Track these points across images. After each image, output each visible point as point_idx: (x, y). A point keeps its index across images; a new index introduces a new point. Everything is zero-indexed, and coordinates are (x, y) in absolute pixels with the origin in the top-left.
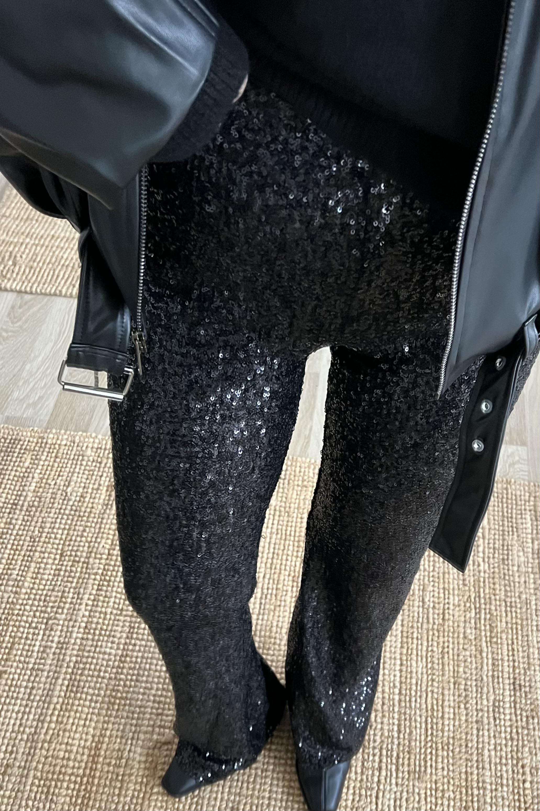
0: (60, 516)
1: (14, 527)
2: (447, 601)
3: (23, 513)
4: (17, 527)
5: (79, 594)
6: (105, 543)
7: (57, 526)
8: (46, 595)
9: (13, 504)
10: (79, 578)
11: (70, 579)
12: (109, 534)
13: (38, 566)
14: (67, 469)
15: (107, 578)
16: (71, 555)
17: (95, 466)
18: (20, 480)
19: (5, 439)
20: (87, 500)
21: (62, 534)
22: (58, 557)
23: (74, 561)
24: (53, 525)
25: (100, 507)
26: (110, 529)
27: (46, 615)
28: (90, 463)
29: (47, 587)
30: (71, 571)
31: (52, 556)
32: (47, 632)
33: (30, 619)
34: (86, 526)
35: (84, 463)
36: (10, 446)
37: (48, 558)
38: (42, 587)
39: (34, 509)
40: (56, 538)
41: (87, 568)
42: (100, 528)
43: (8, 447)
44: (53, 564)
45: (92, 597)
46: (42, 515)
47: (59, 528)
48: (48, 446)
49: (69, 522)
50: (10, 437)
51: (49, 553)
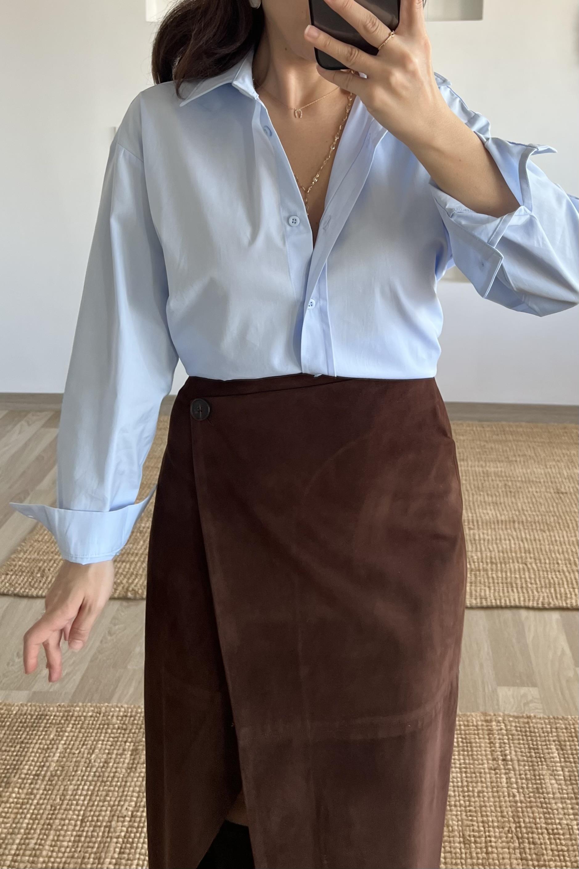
0: (83, 783)
1: (35, 797)
2: (487, 834)
3: (45, 783)
4: (38, 797)
5: (100, 858)
6: (129, 806)
7: (79, 792)
8: (65, 862)
9: (36, 774)
10: (100, 842)
11: (91, 844)
12: (132, 796)
13: (58, 833)
16: (92, 821)
18: (44, 752)
19: (32, 716)
20: (110, 765)
21: (84, 801)
22: (79, 823)
23: (95, 826)
24: (75, 792)
25: (124, 771)
26: (133, 792)
29: (66, 855)
30: (92, 836)
31: (73, 822)
34: (109, 791)
35: (109, 731)
36: (36, 721)
37: (69, 824)
38: (61, 854)
39: (56, 778)
40: (77, 804)
41: (109, 832)
42: (123, 791)
43: (34, 722)
44: (73, 830)
45: (114, 861)
46: (65, 783)
47: (80, 795)
48: (73, 718)
49: (92, 788)
50: (37, 713)
51: (70, 820)
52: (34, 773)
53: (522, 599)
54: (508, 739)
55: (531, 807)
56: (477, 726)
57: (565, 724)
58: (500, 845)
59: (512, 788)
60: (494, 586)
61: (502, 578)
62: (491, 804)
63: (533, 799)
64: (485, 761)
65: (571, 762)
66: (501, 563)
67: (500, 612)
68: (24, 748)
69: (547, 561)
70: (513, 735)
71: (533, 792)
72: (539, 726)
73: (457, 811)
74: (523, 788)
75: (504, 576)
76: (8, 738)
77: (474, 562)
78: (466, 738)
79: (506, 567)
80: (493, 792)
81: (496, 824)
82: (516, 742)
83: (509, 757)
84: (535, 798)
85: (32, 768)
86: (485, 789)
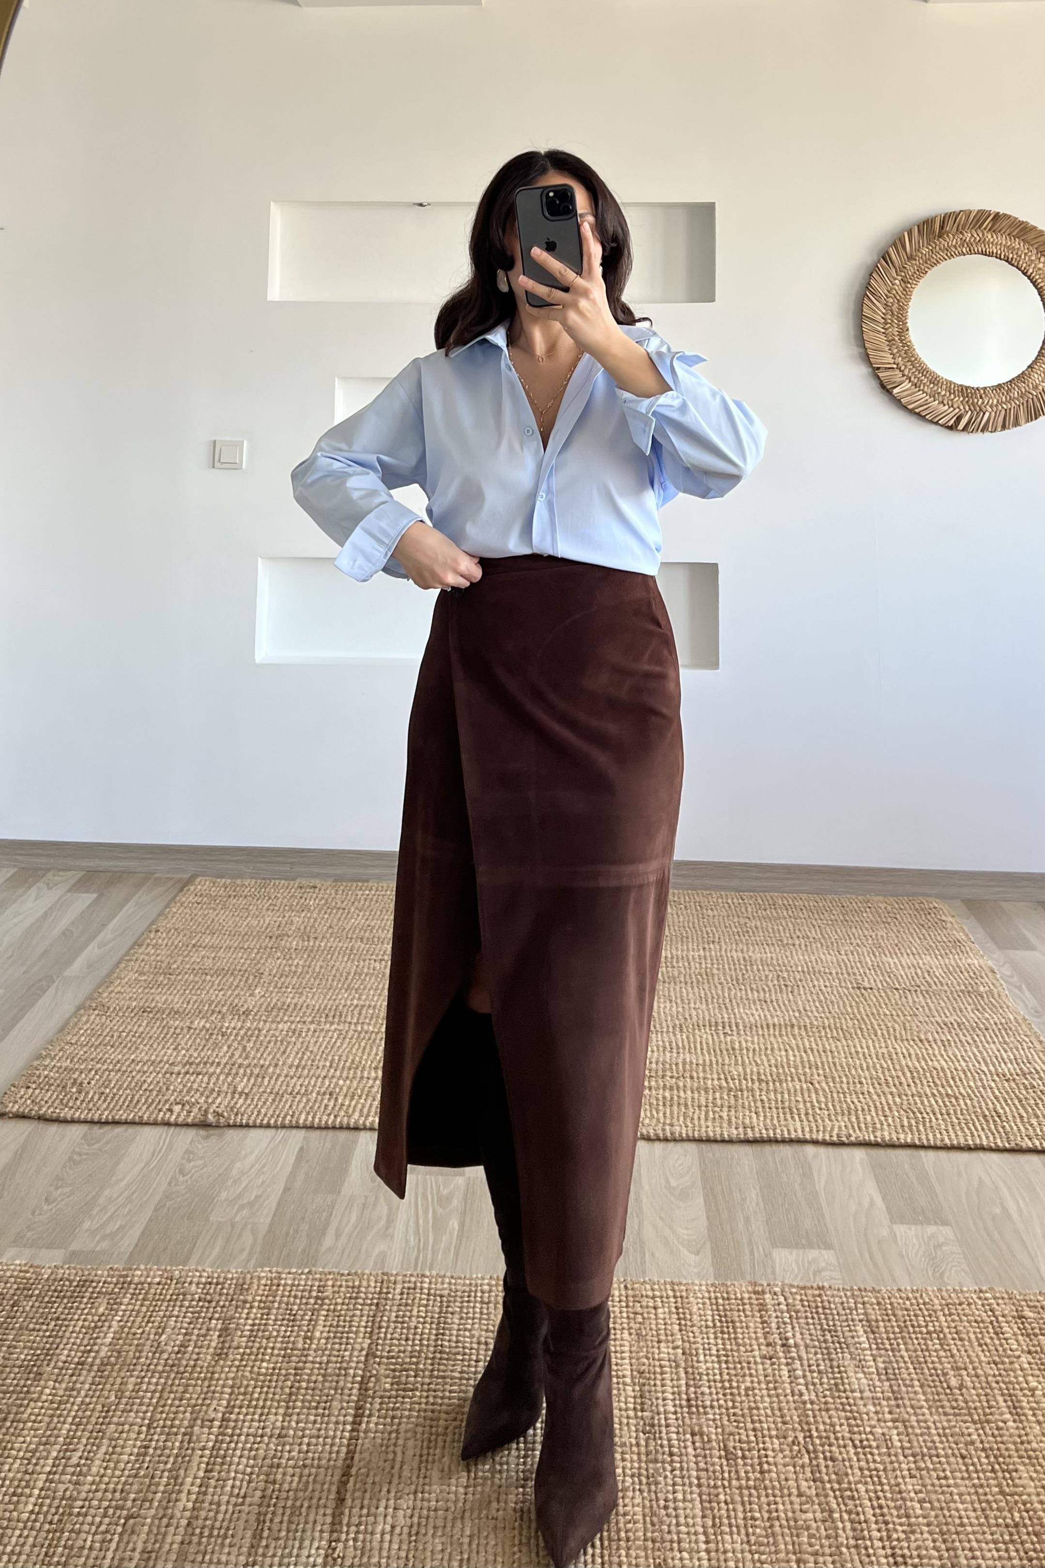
0: (149, 1374)
1: (79, 1393)
2: (761, 1445)
3: (93, 1374)
4: (83, 1393)
5: (176, 1478)
6: (218, 1405)
7: (144, 1387)
8: (125, 1484)
9: (78, 1363)
10: (177, 1456)
11: (163, 1459)
12: (222, 1393)
13: (114, 1443)
14: (161, 1313)
15: (222, 1452)
16: (164, 1427)
17: (202, 1307)
18: (91, 1331)
19: (71, 1282)
20: (190, 1349)
21: (151, 1399)
22: (144, 1429)
23: (168, 1434)
24: (138, 1387)
25: (209, 1357)
26: (223, 1386)
27: (125, 1512)
28: (194, 1303)
29: (126, 1473)
30: (165, 1448)
31: (136, 1428)
32: (126, 1538)
33: (98, 1519)
34: (188, 1385)
35: (186, 1303)
36: (78, 1289)
37: (129, 1431)
38: (118, 1473)
39: (109, 1367)
40: (141, 1404)
41: (189, 1443)
42: (209, 1386)
43: (75, 1291)
44: (136, 1439)
45: (198, 1482)
46: (122, 1374)
47: (146, 1391)
48: (133, 1286)
49: (162, 1381)
50: (78, 1279)
51: (131, 1425)
52: (76, 1360)
53: (807, 1129)
54: (790, 1317)
55: (827, 1410)
56: (742, 1299)
57: (876, 1298)
58: (782, 1461)
59: (798, 1384)
60: (764, 1112)
61: (776, 1101)
62: (767, 1405)
63: (830, 1400)
64: (756, 1347)
65: (887, 1350)
66: (774, 1081)
67: (775, 1147)
68: (61, 1326)
69: (844, 1080)
70: (797, 1312)
71: (830, 1390)
72: (837, 1299)
73: (714, 1414)
74: (814, 1384)
75: (780, 1098)
76: (36, 1312)
77: (733, 1079)
78: (726, 1316)
79: (782, 1087)
80: (768, 1389)
81: (774, 1433)
82: (802, 1321)
83: (791, 1342)
84: (833, 1398)
85: (73, 1353)
86: (756, 1385)
